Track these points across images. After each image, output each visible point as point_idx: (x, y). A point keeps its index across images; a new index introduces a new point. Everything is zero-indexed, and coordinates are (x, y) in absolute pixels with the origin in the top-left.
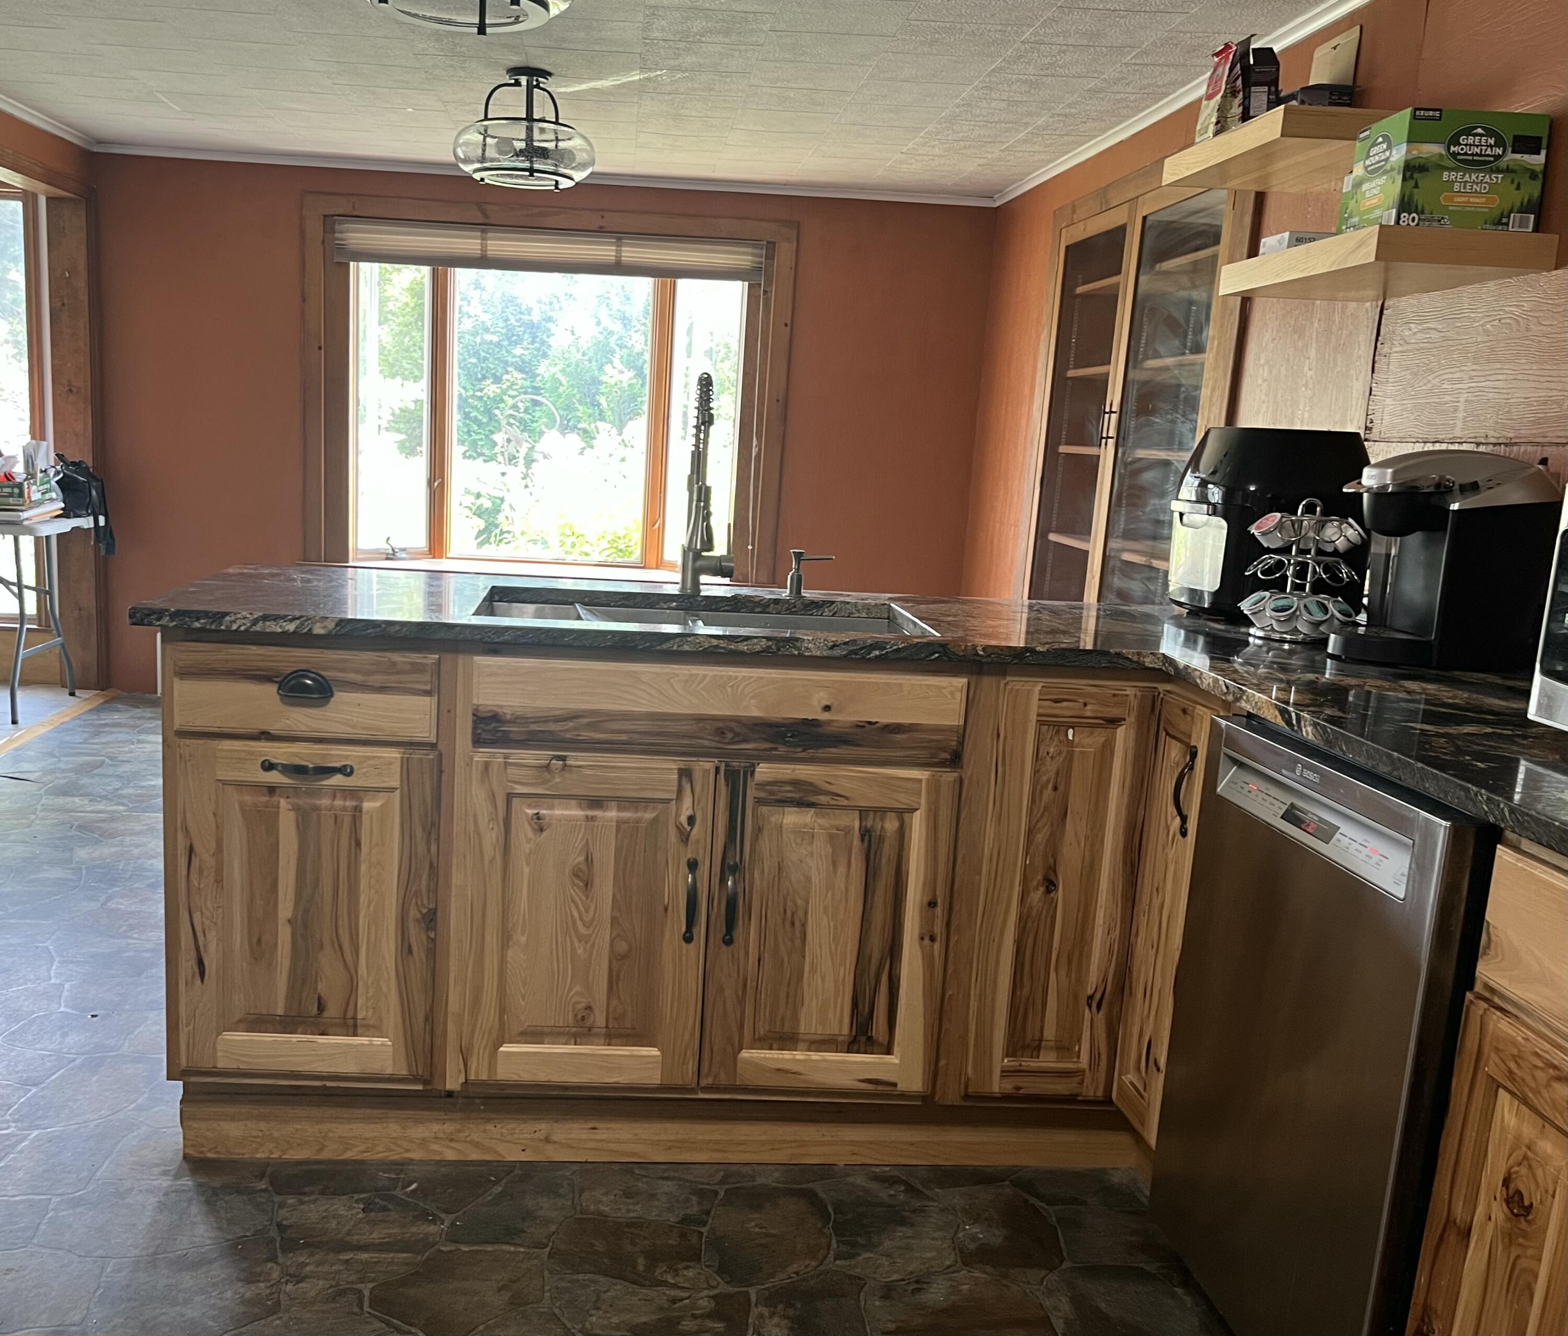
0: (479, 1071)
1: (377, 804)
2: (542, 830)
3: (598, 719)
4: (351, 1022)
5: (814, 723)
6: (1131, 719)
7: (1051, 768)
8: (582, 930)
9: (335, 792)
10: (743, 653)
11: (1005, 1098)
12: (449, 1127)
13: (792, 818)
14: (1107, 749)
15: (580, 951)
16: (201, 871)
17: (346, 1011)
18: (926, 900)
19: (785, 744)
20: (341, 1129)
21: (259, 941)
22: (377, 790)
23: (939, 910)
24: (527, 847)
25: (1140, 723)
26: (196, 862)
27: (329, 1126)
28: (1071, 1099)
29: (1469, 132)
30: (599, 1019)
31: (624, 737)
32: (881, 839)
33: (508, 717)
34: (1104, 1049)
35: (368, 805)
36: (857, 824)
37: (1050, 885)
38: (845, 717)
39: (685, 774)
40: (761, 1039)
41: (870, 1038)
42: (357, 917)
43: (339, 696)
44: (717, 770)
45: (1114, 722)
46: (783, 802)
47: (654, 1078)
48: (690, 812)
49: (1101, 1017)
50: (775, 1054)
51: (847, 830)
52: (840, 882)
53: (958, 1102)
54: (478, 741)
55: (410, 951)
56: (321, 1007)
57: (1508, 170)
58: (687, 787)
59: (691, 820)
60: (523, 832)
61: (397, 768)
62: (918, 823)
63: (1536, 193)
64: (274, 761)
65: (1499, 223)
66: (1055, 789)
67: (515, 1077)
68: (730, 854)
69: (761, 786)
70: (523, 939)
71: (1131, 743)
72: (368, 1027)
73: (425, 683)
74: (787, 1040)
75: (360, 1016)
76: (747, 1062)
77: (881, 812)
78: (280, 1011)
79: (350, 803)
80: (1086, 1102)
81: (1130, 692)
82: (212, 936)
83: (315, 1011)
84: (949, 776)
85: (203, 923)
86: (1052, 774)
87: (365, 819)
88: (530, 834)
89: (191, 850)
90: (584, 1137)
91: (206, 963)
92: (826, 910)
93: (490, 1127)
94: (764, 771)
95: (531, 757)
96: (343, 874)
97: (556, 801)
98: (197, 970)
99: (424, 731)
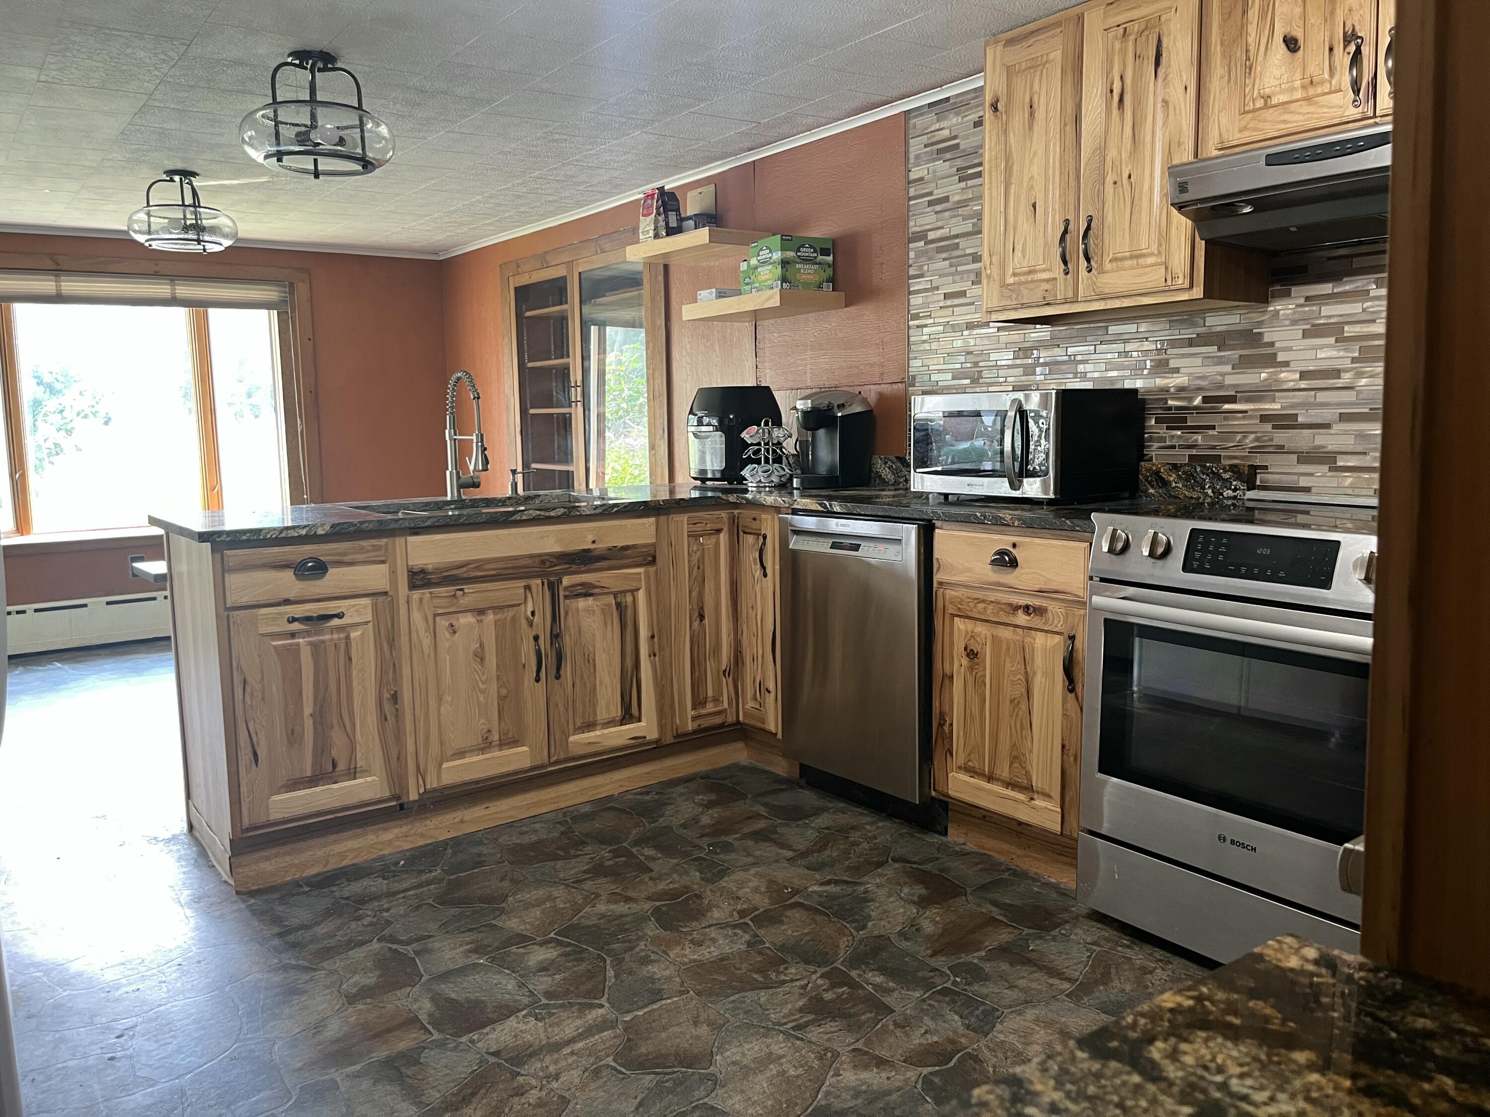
0: (432, 783)
1: (358, 633)
2: (455, 632)
3: (479, 564)
4: (352, 771)
5: (589, 550)
6: (726, 529)
7: (695, 558)
8: (482, 686)
9: (332, 630)
10: (552, 517)
11: (695, 732)
12: (404, 829)
13: (582, 603)
14: (717, 544)
15: (482, 699)
16: (252, 694)
17: (350, 765)
18: (650, 634)
19: (575, 564)
20: (338, 848)
21: (293, 731)
22: (358, 625)
23: (656, 639)
24: (447, 645)
25: (729, 529)
26: (248, 689)
27: (331, 847)
28: (722, 726)
29: (803, 246)
30: (496, 737)
31: (494, 572)
32: (626, 606)
33: (430, 570)
34: (733, 695)
35: (354, 635)
36: (614, 601)
37: (702, 617)
38: (602, 545)
39: (528, 588)
40: (579, 728)
41: (631, 715)
42: (353, 705)
43: (331, 571)
44: (543, 584)
45: (719, 531)
46: (578, 596)
47: (527, 763)
48: (532, 609)
49: (730, 680)
50: (586, 735)
51: (609, 605)
52: (609, 635)
53: (672, 741)
54: (413, 586)
55: (386, 719)
56: (334, 765)
57: (820, 264)
58: (529, 595)
59: (533, 613)
60: (444, 634)
61: (369, 610)
62: (641, 595)
63: (831, 274)
64: (296, 616)
65: (819, 287)
66: (699, 568)
67: (452, 782)
68: (554, 629)
69: (566, 589)
70: (450, 699)
71: (727, 540)
72: (362, 771)
73: (382, 556)
74: (590, 726)
75: (358, 766)
76: (574, 743)
77: (624, 592)
78: (309, 774)
79: (342, 635)
80: (729, 726)
81: (723, 515)
82: (262, 735)
83: (331, 769)
84: (652, 569)
85: (255, 728)
86: (696, 561)
87: (353, 643)
88: (448, 636)
89: (245, 682)
90: (482, 814)
91: (259, 753)
92: (604, 650)
93: (428, 822)
94: (566, 581)
95: (443, 591)
96: (343, 679)
97: (460, 615)
98: (252, 759)
99: (383, 584)
